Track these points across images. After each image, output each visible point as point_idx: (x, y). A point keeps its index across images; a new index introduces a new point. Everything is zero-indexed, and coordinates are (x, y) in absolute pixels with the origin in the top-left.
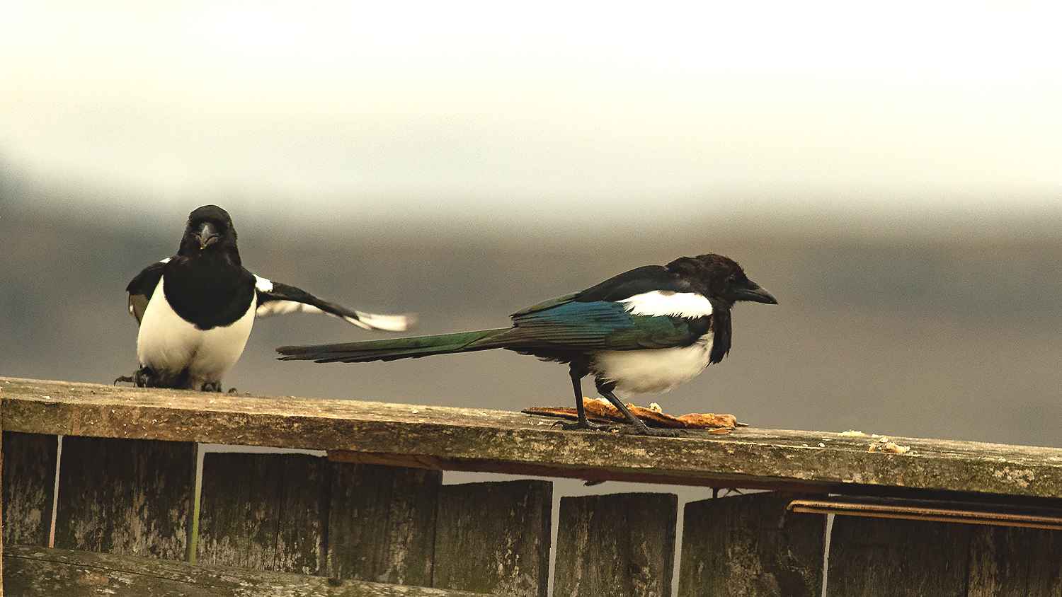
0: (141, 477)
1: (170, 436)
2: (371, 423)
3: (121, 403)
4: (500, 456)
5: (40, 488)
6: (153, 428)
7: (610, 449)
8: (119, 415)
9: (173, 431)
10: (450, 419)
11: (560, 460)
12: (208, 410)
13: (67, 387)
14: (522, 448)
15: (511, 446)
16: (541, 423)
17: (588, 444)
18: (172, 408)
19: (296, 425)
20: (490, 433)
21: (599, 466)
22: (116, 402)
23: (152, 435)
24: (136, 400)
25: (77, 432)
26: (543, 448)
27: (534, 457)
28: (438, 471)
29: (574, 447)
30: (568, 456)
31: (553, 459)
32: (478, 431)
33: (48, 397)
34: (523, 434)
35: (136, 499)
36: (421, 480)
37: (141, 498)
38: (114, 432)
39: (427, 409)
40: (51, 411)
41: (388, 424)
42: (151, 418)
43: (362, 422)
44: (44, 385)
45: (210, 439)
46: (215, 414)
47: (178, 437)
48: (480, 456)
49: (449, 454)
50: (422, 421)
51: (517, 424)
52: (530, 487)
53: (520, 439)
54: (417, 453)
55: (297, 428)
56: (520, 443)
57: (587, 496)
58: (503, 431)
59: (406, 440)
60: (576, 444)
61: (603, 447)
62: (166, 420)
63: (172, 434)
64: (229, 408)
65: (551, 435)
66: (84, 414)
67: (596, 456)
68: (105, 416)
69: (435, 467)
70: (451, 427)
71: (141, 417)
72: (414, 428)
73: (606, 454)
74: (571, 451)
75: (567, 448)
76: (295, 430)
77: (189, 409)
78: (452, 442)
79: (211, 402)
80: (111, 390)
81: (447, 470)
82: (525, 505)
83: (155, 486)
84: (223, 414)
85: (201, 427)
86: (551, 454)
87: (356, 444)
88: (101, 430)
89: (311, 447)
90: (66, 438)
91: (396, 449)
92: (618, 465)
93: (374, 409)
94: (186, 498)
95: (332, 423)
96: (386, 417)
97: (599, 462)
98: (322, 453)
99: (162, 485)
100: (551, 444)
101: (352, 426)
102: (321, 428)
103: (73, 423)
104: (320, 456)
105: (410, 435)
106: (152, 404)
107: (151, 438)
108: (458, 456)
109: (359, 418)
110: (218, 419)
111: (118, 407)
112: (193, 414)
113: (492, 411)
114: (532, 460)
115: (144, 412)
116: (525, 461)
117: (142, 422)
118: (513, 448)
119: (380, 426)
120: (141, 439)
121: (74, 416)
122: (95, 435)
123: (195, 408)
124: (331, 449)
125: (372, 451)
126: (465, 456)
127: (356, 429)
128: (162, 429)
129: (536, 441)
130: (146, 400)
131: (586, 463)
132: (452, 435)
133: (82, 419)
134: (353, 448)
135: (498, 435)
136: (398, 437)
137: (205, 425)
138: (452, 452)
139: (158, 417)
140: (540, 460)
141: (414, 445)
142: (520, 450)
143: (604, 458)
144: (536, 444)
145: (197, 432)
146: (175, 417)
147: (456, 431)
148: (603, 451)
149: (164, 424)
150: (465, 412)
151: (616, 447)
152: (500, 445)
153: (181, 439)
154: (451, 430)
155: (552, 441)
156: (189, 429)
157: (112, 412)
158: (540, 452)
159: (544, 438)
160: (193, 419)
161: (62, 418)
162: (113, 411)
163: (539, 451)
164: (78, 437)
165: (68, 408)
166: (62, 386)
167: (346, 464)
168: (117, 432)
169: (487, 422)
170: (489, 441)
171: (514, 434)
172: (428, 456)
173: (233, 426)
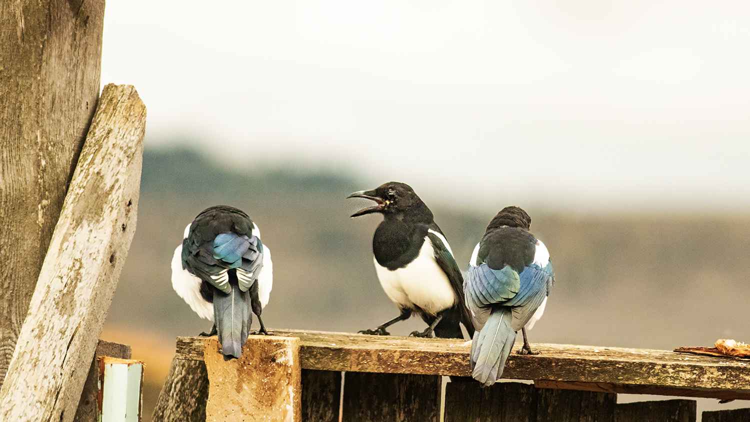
0: (402, 400)
1: (421, 371)
2: (564, 360)
3: (386, 348)
4: (657, 383)
5: (329, 409)
6: (409, 365)
7: (737, 376)
8: (384, 356)
9: (423, 367)
10: (622, 356)
11: (700, 385)
12: (448, 352)
13: (348, 337)
14: (673, 377)
15: (665, 375)
16: (687, 359)
17: (720, 373)
18: (423, 351)
19: (511, 362)
20: (650, 366)
21: (729, 389)
22: (383, 347)
23: (409, 371)
24: (397, 345)
25: (355, 369)
26: (688, 376)
27: (682, 383)
28: (613, 394)
29: (711, 376)
30: (706, 382)
31: (696, 384)
32: (641, 365)
33: (334, 344)
34: (674, 367)
35: (398, 416)
36: (602, 401)
37: (401, 415)
38: (381, 369)
39: (606, 349)
40: (336, 354)
41: (577, 360)
42: (407, 358)
43: (558, 359)
44: (332, 336)
45: (450, 372)
46: (453, 354)
47: (427, 371)
48: (643, 383)
49: (621, 382)
50: (602, 358)
51: (670, 360)
52: (680, 405)
53: (671, 370)
54: (598, 381)
55: (512, 363)
56: (672, 373)
57: (721, 411)
58: (660, 365)
59: (590, 372)
60: (712, 374)
61: (731, 375)
62: (418, 359)
63: (423, 370)
64: (464, 351)
65: (694, 367)
66: (359, 356)
67: (727, 381)
68: (374, 357)
69: (611, 391)
70: (622, 362)
71: (400, 358)
72: (596, 364)
73: (734, 380)
74: (708, 379)
75: (706, 376)
76: (511, 366)
77: (435, 351)
78: (623, 373)
79: (451, 346)
80: (379, 339)
81: (620, 393)
82: (676, 418)
83: (411, 407)
84: (458, 355)
85: (444, 364)
86: (694, 381)
87: (554, 375)
88: (372, 367)
89: (522, 377)
90: (347, 373)
91: (583, 379)
92: (742, 388)
93: (568, 350)
94: (434, 416)
95: (536, 360)
96: (576, 356)
97: (729, 386)
98: (530, 382)
99: (416, 406)
100: (694, 374)
101: (551, 363)
102: (528, 364)
103: (351, 362)
104: (529, 384)
105: (593, 368)
106: (409, 348)
107: (407, 372)
108: (627, 383)
109: (556, 356)
110: (455, 359)
111: (383, 351)
112: (437, 355)
113: (652, 350)
114: (681, 385)
115: (403, 354)
116: (676, 386)
117: (401, 361)
118: (667, 377)
119: (571, 362)
120: (401, 374)
121: (352, 358)
122: (368, 371)
123: (439, 351)
124: (536, 379)
125: (566, 380)
126: (633, 383)
127: (554, 364)
128: (416, 366)
129: (684, 371)
130: (404, 345)
131: (719, 387)
132: (623, 368)
133: (358, 359)
134: (552, 378)
135: (655, 368)
136: (584, 370)
137: (446, 363)
138: (622, 380)
139: (413, 358)
140: (686, 385)
141: (596, 375)
142: (672, 378)
143: (732, 383)
144: (683, 374)
145: (441, 368)
146: (425, 357)
147: (626, 365)
148: (732, 378)
149: (418, 362)
150: (633, 351)
151: (741, 375)
152: (657, 375)
153: (429, 373)
154: (622, 364)
155: (695, 372)
156: (434, 365)
157: (379, 354)
158: (687, 380)
159: (689, 369)
160: (437, 359)
161: (344, 359)
162: (381, 354)
163: (685, 379)
164: (355, 372)
165: (348, 352)
166: (344, 336)
167: (547, 390)
168: (383, 369)
169: (648, 358)
170: (649, 373)
171: (667, 367)
172: (605, 383)
173: (466, 363)
